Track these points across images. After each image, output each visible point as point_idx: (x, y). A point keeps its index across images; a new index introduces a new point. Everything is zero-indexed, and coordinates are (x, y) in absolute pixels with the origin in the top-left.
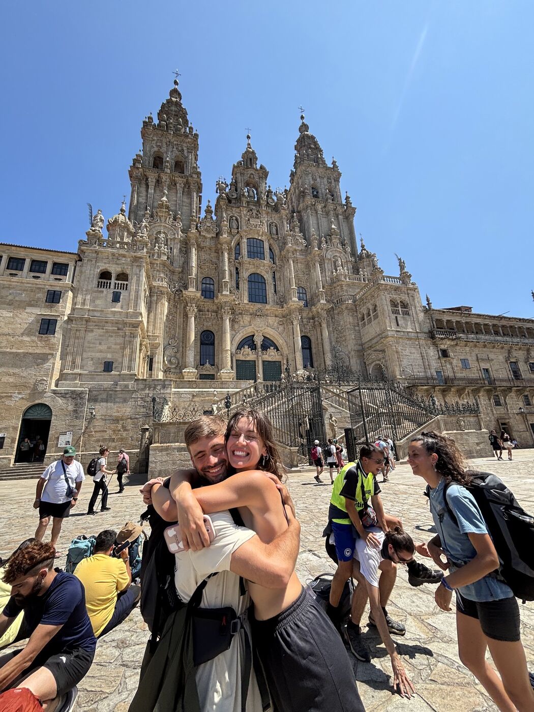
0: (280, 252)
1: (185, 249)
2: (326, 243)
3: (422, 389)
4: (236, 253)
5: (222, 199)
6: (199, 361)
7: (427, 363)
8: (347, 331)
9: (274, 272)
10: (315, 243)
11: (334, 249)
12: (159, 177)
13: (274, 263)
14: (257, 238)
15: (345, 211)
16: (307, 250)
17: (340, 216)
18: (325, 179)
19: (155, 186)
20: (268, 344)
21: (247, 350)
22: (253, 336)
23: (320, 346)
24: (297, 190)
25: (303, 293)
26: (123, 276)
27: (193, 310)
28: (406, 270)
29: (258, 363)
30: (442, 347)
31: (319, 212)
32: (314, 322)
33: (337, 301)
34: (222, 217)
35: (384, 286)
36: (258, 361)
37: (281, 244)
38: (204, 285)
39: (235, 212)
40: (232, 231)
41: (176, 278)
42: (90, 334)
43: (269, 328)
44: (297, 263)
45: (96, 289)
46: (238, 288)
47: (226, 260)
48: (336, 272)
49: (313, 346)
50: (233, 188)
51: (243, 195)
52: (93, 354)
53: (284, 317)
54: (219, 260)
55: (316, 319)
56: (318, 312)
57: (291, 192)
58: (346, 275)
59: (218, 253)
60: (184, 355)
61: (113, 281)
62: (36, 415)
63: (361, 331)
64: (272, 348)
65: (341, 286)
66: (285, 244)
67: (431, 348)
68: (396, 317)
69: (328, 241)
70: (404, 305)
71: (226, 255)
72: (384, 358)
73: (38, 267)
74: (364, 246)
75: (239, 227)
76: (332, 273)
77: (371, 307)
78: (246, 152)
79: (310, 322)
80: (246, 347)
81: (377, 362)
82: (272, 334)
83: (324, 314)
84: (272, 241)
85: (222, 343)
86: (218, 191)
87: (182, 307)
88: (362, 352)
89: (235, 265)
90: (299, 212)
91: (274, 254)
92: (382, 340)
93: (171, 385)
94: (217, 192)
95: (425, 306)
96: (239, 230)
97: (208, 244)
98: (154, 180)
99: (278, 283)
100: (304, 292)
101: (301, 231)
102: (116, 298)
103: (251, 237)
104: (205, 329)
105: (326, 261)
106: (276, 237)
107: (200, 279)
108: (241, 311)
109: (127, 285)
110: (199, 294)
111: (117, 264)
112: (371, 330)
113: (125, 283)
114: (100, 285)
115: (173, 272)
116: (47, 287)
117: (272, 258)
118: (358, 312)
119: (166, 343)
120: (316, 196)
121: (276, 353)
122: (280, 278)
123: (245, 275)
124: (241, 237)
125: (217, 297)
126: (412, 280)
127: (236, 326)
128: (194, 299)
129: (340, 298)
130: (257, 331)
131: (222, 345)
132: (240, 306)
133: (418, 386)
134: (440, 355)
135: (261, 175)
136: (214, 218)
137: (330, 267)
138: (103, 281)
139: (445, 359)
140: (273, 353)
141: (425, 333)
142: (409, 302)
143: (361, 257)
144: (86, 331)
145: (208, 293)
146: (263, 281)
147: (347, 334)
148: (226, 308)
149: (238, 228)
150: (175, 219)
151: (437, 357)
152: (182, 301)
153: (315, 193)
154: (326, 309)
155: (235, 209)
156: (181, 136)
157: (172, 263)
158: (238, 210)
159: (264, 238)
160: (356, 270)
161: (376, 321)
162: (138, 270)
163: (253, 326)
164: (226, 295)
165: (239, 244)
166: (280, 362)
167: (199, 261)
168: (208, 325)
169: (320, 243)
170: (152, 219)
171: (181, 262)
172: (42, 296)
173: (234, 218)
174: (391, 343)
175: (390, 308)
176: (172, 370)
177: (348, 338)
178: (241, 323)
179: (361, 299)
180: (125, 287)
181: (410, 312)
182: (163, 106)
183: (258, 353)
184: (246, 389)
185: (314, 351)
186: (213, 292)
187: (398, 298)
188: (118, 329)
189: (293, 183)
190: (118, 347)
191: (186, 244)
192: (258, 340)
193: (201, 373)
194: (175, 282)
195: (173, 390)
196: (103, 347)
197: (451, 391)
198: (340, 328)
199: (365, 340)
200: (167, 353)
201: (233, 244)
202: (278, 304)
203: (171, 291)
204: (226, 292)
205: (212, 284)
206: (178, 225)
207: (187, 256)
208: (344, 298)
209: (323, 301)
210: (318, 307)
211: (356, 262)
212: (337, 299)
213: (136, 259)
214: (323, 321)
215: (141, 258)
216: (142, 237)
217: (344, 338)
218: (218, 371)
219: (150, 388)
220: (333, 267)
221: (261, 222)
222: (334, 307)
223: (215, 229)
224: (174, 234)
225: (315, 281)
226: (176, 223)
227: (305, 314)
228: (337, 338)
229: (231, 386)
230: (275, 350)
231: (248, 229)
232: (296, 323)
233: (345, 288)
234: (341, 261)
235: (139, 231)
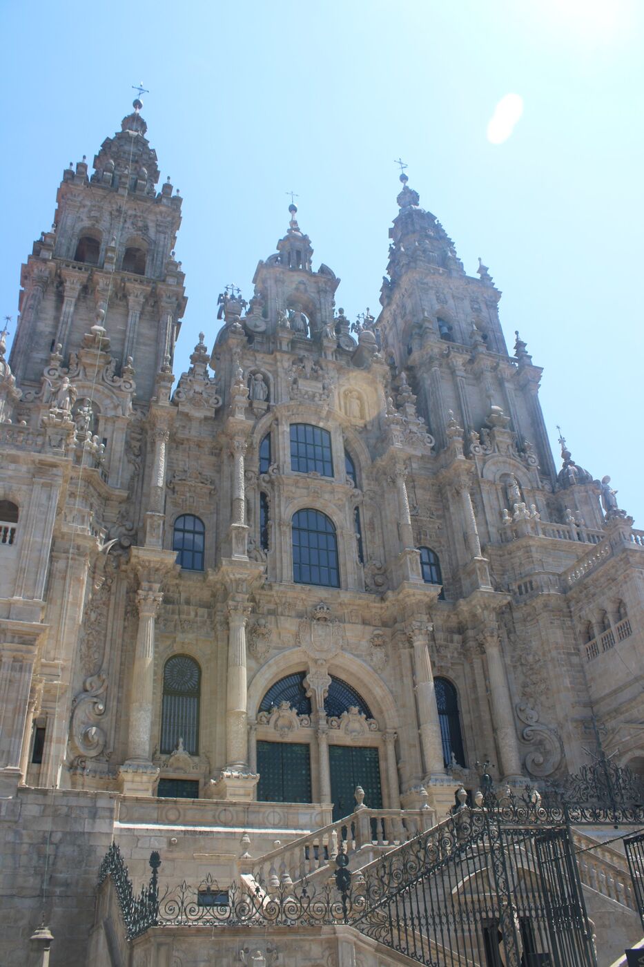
0: (373, 459)
1: (138, 444)
2: (481, 443)
4: (261, 459)
5: (234, 332)
6: (157, 741)
8: (550, 666)
9: (357, 508)
10: (458, 444)
11: (501, 459)
12: (90, 279)
13: (356, 487)
14: (313, 423)
15: (518, 373)
16: (436, 459)
17: (507, 385)
18: (467, 303)
19: (78, 299)
20: (342, 697)
21: (287, 713)
22: (303, 675)
23: (484, 707)
24: (399, 321)
25: (430, 564)
26: (6, 510)
27: (151, 600)
29: (318, 752)
31: (458, 373)
33: (519, 587)
34: (231, 373)
35: (638, 554)
36: (318, 745)
37: (372, 441)
38: (179, 535)
39: (262, 362)
40: (255, 405)
41: (112, 513)
43: (347, 655)
46: (265, 544)
47: (241, 473)
48: (510, 515)
49: (463, 706)
50: (258, 311)
51: (283, 326)
53: (385, 624)
54: (219, 471)
55: (470, 633)
56: (475, 615)
57: (385, 322)
58: (536, 523)
59: (218, 455)
60: (122, 722)
63: (586, 667)
64: (355, 709)
65: (528, 550)
66: (383, 440)
69: (486, 439)
71: (241, 462)
74: (569, 454)
75: (272, 396)
76: (501, 515)
77: (610, 607)
78: (287, 238)
79: (452, 641)
80: (286, 704)
82: (356, 670)
83: (491, 620)
84: (352, 433)
85: (222, 695)
86: (223, 316)
87: (125, 591)
89: (259, 485)
90: (410, 369)
91: (356, 464)
93: (111, 810)
94: (219, 317)
96: (272, 403)
97: (193, 433)
98: (78, 287)
99: (366, 534)
100: (433, 560)
101: (419, 413)
103: (300, 421)
104: (177, 649)
105: (485, 487)
107: (170, 520)
108: (272, 606)
109: (13, 530)
110: (171, 557)
112: (615, 667)
113: (11, 525)
115: (106, 499)
117: (353, 470)
118: (575, 618)
119: (79, 686)
120: (447, 337)
121: (365, 723)
122: (372, 524)
123: (284, 511)
124: (277, 419)
125: (217, 565)
127: (261, 646)
128: (157, 570)
129: (526, 579)
130: (316, 661)
131: (225, 699)
132: (273, 593)
135: (322, 285)
136: (212, 374)
137: (496, 503)
140: (356, 726)
143: (564, 481)
145: (188, 555)
146: (330, 530)
147: (552, 675)
148: (239, 597)
149: (268, 400)
150: (119, 373)
152: (123, 575)
153: (445, 330)
154: (494, 609)
155: (262, 356)
156: (144, 200)
157: (105, 476)
158: (269, 358)
159: (330, 426)
160: (557, 512)
161: (627, 642)
162: (42, 498)
163: (304, 647)
164: (241, 564)
165: (268, 436)
166: (376, 749)
167: (170, 473)
168: (192, 642)
169: (467, 443)
170: (66, 370)
171: (127, 475)
173: (260, 376)
176: (90, 765)
177: (554, 685)
178: (274, 637)
179: (582, 585)
180: (9, 536)
182: (107, 144)
183: (317, 722)
185: (466, 719)
186: (203, 553)
189: (389, 304)
191: (143, 431)
192: (318, 687)
193: (164, 775)
194: (110, 524)
195: (117, 824)
198: (530, 658)
199: (598, 691)
200: (80, 714)
201: (257, 438)
202: (367, 589)
203: (101, 548)
204: (240, 557)
205: (199, 533)
206: (129, 387)
207: (144, 461)
208: (537, 580)
209: (486, 588)
210: (473, 603)
211: (553, 492)
212: (518, 583)
213: (42, 468)
214: (489, 639)
215: (54, 466)
216: (60, 416)
217: (543, 686)
218: (214, 772)
219: (56, 815)
220: (502, 502)
221: (324, 388)
222: (514, 603)
223: (213, 401)
224: (116, 407)
225: (461, 535)
226: (120, 382)
227: (439, 620)
228: (525, 685)
229: (271, 818)
230: (364, 716)
231: (292, 403)
232: (420, 642)
233: (536, 556)
234: (520, 488)
235: (55, 403)
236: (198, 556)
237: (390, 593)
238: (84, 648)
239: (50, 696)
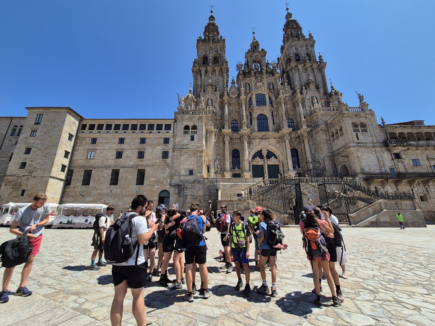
0: (276, 99)
1: (221, 106)
2: (306, 89)
3: (377, 181)
4: (249, 104)
5: (240, 74)
6: (231, 167)
7: (382, 163)
8: (322, 144)
9: (272, 112)
10: (298, 91)
11: (312, 92)
12: (206, 68)
13: (272, 107)
14: (261, 93)
15: (319, 65)
16: (293, 96)
17: (315, 70)
18: (304, 47)
19: (205, 74)
20: (270, 155)
21: (258, 159)
22: (261, 150)
23: (304, 154)
24: (285, 58)
25: (291, 123)
26: (194, 127)
27: (227, 139)
28: (364, 101)
30: (395, 151)
31: (300, 70)
32: (299, 140)
33: (315, 125)
34: (241, 85)
35: (347, 114)
36: (265, 165)
37: (276, 95)
38: (233, 125)
39: (248, 80)
40: (247, 92)
41: (218, 122)
42: (182, 157)
43: (271, 146)
44: (287, 104)
45: (183, 135)
46: (251, 124)
47: (244, 109)
48: (313, 107)
49: (299, 154)
50: (246, 66)
51: (252, 69)
52: (184, 166)
53: (279, 138)
54: (240, 109)
55: (301, 138)
56: (302, 134)
57: (282, 59)
58: (320, 108)
59: (239, 105)
60: (224, 164)
61: (190, 130)
62: (163, 195)
63: (332, 144)
64: (273, 157)
65: (317, 116)
66: (278, 94)
67: (386, 153)
68: (357, 134)
69: (307, 88)
70: (363, 125)
71: (244, 106)
72: (348, 161)
73: (159, 127)
74: (333, 87)
75: (251, 88)
76: (311, 108)
77: (338, 128)
78: (252, 43)
79: (296, 140)
80: (258, 157)
81: (344, 164)
82: (273, 149)
83: (305, 134)
84: (270, 94)
85: (244, 156)
86: (238, 70)
87: (222, 138)
88: (333, 156)
89: (249, 111)
90: (287, 72)
91: (272, 101)
92: (346, 150)
93: (220, 181)
94: (237, 71)
95: (381, 125)
96: (251, 90)
97: (233, 101)
98: (204, 71)
99: (275, 118)
100: (292, 121)
101: (288, 84)
102: (192, 139)
103: (258, 93)
104: (234, 148)
105: (306, 101)
106: (273, 91)
107: (230, 122)
108: (253, 137)
110: (230, 130)
111: (191, 121)
112: (339, 143)
113: (196, 130)
114: (185, 133)
115: (216, 120)
116: (164, 136)
117: (271, 103)
118: (330, 132)
119: (215, 158)
120: (298, 60)
121: (275, 160)
122: (276, 115)
123: (255, 116)
124: (252, 94)
125: (240, 131)
126: (369, 107)
127: (251, 146)
128: (228, 133)
129: (317, 123)
130: (264, 148)
131: (244, 157)
132: (253, 134)
133: (374, 179)
134: (393, 157)
135: (262, 55)
136: (236, 86)
137: (309, 104)
138: (186, 130)
139: (397, 160)
141: (380, 143)
142: (366, 123)
143: (331, 95)
144: (180, 156)
145: (235, 129)
146: (266, 118)
147: (322, 146)
148: (245, 137)
150: (216, 91)
151: (391, 158)
152: (221, 135)
153: (297, 58)
154: (307, 132)
155: (248, 78)
156: (216, 43)
157: (216, 115)
158: (249, 79)
159: (265, 93)
160: (328, 104)
161: (342, 137)
162: (201, 124)
163: (261, 145)
164: (245, 130)
165: (251, 98)
166: (278, 165)
167: (229, 112)
168: (236, 147)
169: (302, 89)
170: (204, 92)
171: (220, 114)
172: (162, 141)
173: (247, 84)
174: (353, 151)
175: (352, 129)
176: (219, 172)
177: (323, 148)
178: (254, 144)
179: (331, 123)
180: (196, 133)
181: (368, 130)
182: (206, 28)
183: (265, 160)
184: (259, 183)
185: (300, 157)
187: (357, 121)
188: (194, 154)
189: (282, 53)
190: (195, 162)
191: (222, 103)
192: (265, 153)
193: (233, 173)
194: (218, 125)
195: (221, 183)
196: (188, 163)
197: (402, 182)
198: (317, 142)
199: (335, 149)
200: (216, 163)
201: (248, 100)
202: (275, 131)
203: (216, 130)
204: (245, 127)
205: (237, 123)
206: (218, 94)
207: (223, 110)
208: (319, 123)
209: (305, 127)
210: (301, 131)
211: (327, 98)
212: (314, 124)
213: (200, 118)
214: (305, 139)
215: (202, 117)
216: (202, 106)
217: (320, 149)
218: (243, 172)
219: (210, 182)
220: (311, 104)
221: (263, 84)
222: (313, 129)
223: (237, 93)
224: (216, 99)
225: (299, 114)
226: (216, 93)
227: (293, 135)
228: (315, 149)
229: (250, 181)
230: (275, 158)
231: (256, 89)
232: (287, 141)
233: (319, 117)
234: (317, 99)
235: (201, 103)
236: (237, 128)
237: (280, 131)
238: (215, 150)
239: (210, 161)
